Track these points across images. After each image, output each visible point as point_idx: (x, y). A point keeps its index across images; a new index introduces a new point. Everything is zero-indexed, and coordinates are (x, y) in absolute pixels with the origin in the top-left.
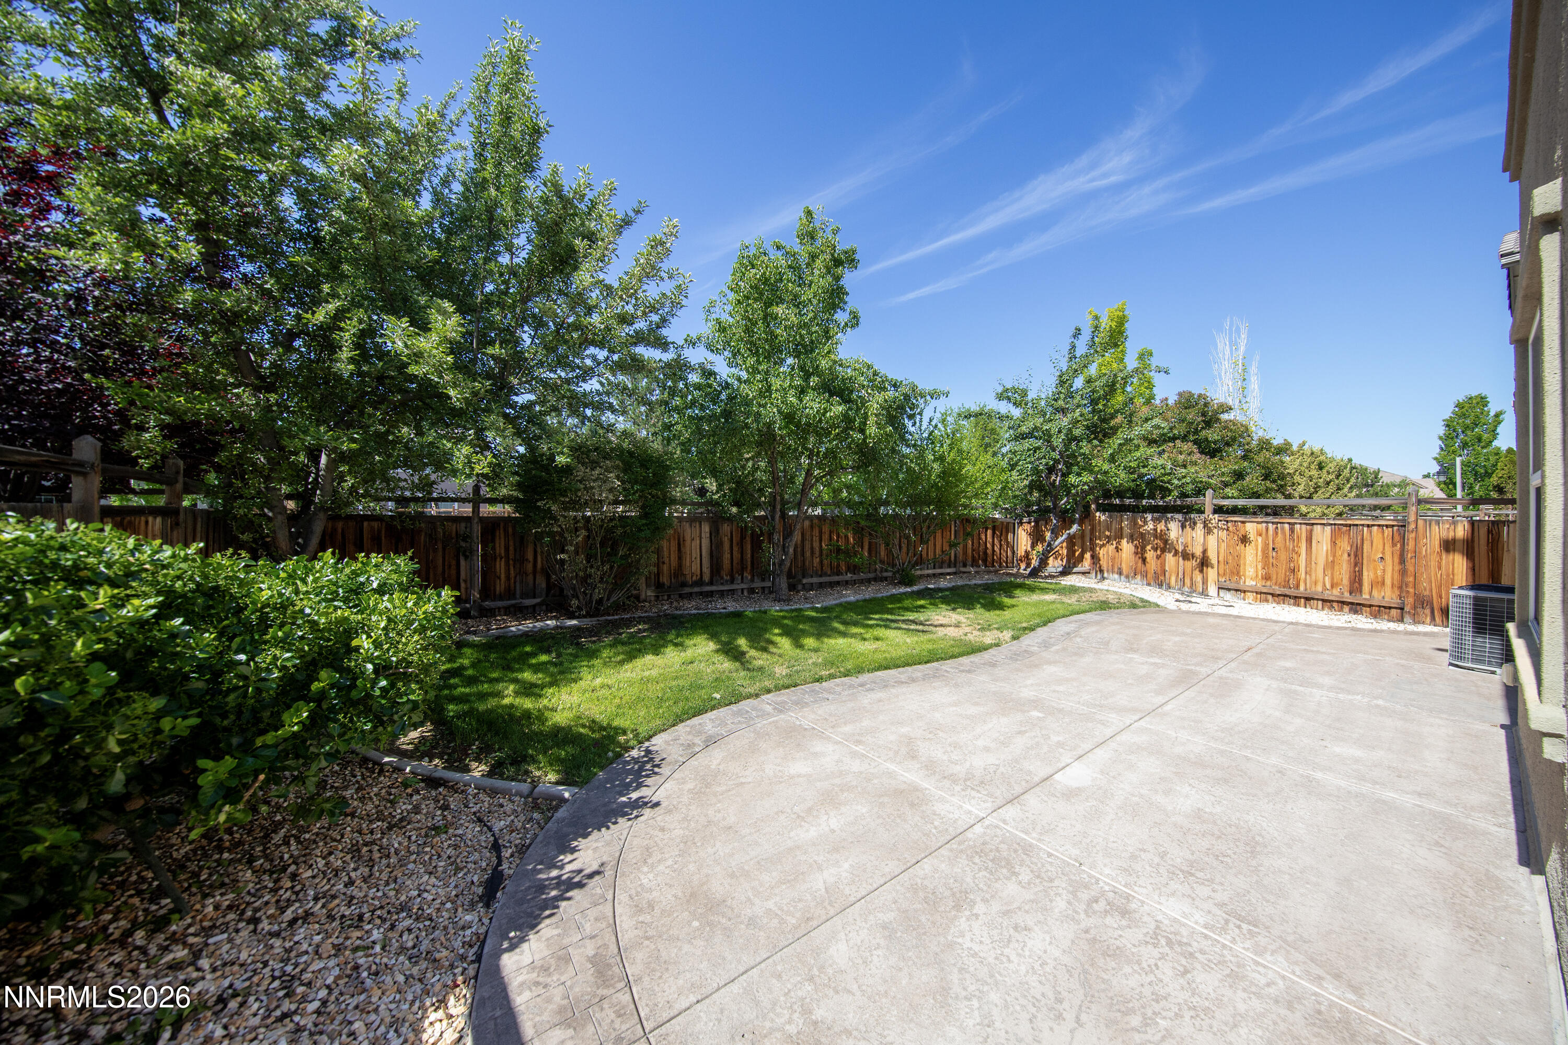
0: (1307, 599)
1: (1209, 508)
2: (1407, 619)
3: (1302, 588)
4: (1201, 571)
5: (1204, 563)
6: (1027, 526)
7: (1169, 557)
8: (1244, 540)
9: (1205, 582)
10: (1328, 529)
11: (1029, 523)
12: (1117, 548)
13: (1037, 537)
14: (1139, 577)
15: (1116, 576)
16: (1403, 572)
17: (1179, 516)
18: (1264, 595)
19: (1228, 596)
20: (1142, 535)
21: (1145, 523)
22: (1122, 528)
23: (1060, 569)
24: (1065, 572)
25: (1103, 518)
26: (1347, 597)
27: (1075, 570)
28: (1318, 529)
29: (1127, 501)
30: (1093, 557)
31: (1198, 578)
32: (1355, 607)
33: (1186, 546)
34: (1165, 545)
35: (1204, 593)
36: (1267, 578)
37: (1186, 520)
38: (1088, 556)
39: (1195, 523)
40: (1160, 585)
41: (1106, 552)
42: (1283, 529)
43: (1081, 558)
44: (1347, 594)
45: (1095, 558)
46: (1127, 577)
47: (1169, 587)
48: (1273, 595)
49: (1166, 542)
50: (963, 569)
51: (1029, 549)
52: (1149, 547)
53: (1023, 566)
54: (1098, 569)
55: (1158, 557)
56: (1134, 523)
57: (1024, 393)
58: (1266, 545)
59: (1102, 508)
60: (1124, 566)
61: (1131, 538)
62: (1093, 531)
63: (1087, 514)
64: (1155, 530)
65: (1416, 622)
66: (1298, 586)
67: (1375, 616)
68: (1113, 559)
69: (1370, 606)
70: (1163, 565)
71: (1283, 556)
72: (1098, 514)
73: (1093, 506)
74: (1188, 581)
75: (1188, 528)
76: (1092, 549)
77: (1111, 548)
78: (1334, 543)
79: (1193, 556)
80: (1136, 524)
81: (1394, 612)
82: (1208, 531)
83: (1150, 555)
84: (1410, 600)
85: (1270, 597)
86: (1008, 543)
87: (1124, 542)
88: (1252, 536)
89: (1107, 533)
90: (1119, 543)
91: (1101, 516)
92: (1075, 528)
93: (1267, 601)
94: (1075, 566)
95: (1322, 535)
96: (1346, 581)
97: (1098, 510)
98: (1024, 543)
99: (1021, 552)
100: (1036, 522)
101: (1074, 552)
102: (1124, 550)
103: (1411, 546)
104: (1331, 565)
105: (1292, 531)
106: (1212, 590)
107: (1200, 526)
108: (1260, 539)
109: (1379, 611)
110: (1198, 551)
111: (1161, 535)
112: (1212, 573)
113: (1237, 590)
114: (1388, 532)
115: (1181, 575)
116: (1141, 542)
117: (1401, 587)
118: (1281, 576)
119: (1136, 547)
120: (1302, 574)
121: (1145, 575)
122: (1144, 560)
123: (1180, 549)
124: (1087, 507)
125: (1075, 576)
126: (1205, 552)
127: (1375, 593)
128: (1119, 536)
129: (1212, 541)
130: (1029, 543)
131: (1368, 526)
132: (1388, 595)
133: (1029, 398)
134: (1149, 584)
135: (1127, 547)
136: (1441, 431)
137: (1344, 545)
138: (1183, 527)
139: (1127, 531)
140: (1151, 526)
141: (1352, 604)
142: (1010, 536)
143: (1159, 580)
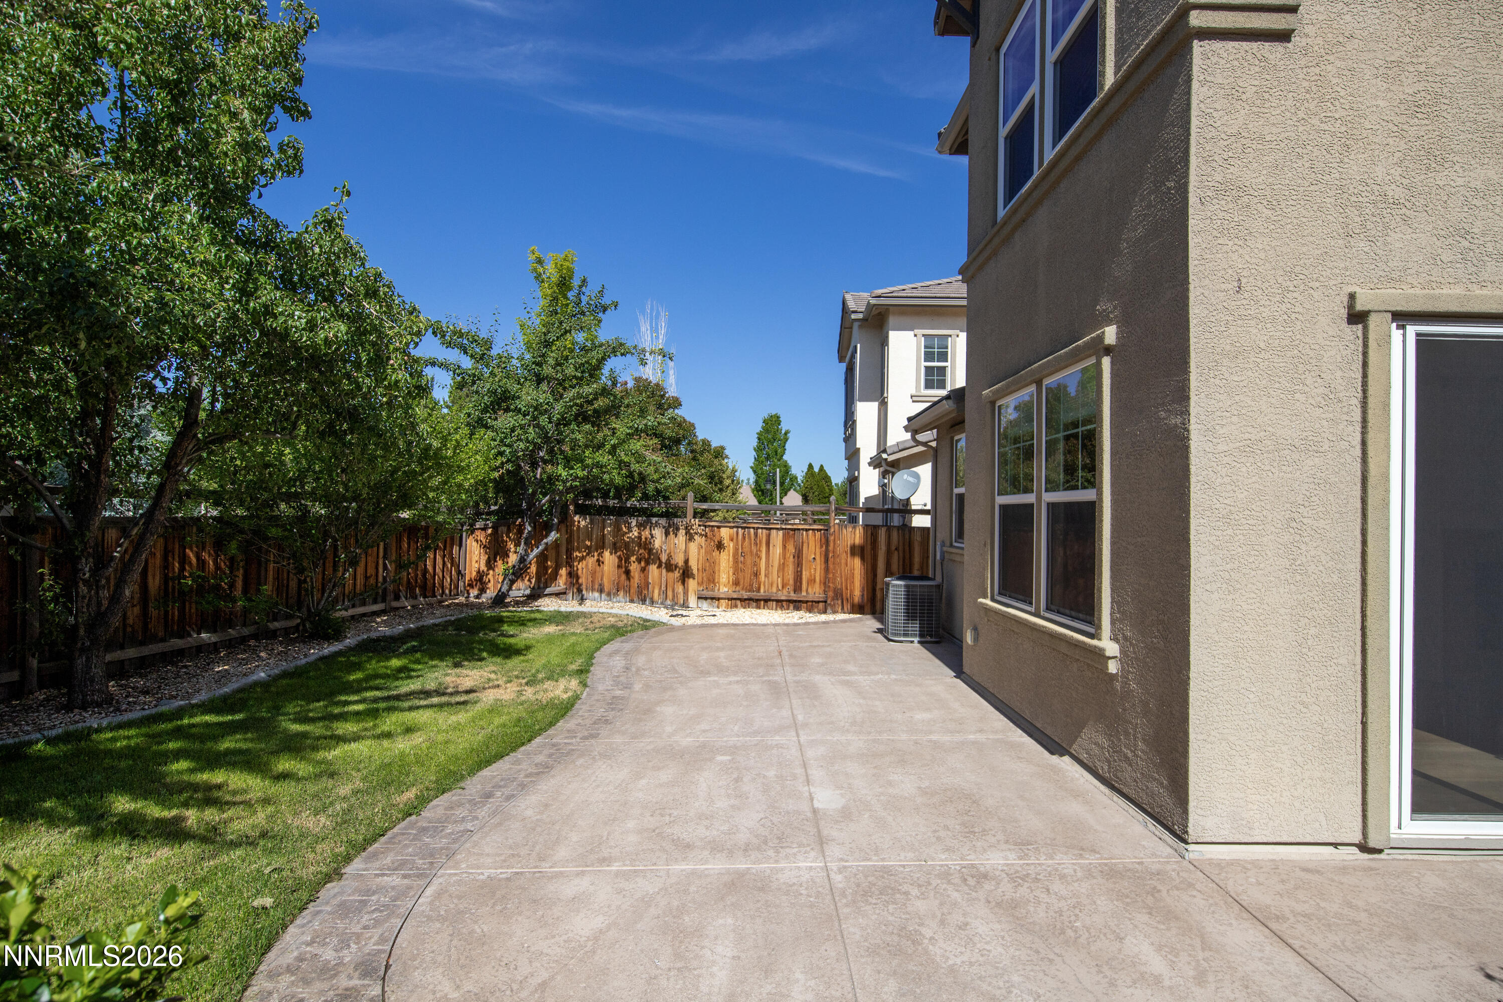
0: (766, 601)
1: (690, 513)
2: (829, 610)
3: (762, 590)
4: (683, 583)
5: (686, 574)
6: (481, 536)
7: (653, 569)
8: (720, 546)
9: (686, 593)
10: (781, 533)
11: (484, 529)
12: (598, 560)
13: (496, 551)
14: (621, 593)
15: (597, 594)
16: (827, 570)
17: (663, 521)
18: (736, 602)
19: (705, 605)
20: (627, 545)
21: (630, 529)
22: (604, 535)
23: (528, 592)
24: (535, 595)
25: (583, 523)
26: (793, 596)
27: (548, 591)
28: (774, 532)
29: (611, 503)
30: (570, 574)
31: (680, 589)
32: (797, 605)
33: (670, 557)
34: (650, 556)
35: (685, 605)
36: (736, 583)
37: (670, 526)
38: (563, 572)
39: (678, 529)
40: (643, 601)
41: (585, 567)
42: (749, 533)
43: (555, 576)
44: (792, 594)
45: (573, 576)
46: (609, 594)
47: (652, 602)
48: (741, 600)
49: (650, 551)
50: (395, 604)
51: (483, 568)
52: (633, 559)
53: (474, 592)
54: (576, 587)
55: (643, 570)
56: (617, 529)
57: (488, 344)
58: (736, 550)
59: (582, 510)
60: (605, 581)
61: (615, 548)
62: (569, 541)
63: (565, 518)
64: (640, 538)
65: (835, 612)
66: (759, 590)
67: (810, 610)
68: (594, 573)
69: (807, 602)
70: (647, 578)
71: (749, 561)
72: (576, 518)
73: (572, 508)
74: (670, 594)
75: (672, 536)
76: (569, 563)
77: (591, 561)
78: (784, 547)
79: (676, 567)
80: (620, 529)
81: (821, 605)
82: (690, 538)
83: (634, 567)
84: (831, 594)
85: (738, 602)
86: (452, 559)
87: (607, 554)
88: (726, 542)
89: (588, 543)
90: (600, 555)
91: (580, 521)
92: (553, 536)
93: (736, 606)
94: (546, 587)
95: (777, 537)
96: (791, 582)
97: (576, 513)
98: (475, 558)
99: (471, 573)
100: (495, 528)
101: (546, 568)
102: (606, 562)
103: (831, 548)
104: (782, 567)
105: (756, 534)
106: (692, 601)
107: (682, 532)
108: (731, 545)
109: (811, 605)
110: (679, 560)
111: (645, 543)
112: (692, 584)
113: (712, 599)
114: (818, 534)
115: (663, 588)
116: (623, 550)
117: (825, 583)
118: (747, 580)
119: (620, 558)
120: (762, 577)
121: (628, 591)
122: (628, 573)
123: (664, 558)
124: (565, 507)
125: (546, 599)
126: (686, 561)
127: (810, 590)
128: (601, 546)
129: (693, 547)
130: (484, 558)
131: (807, 530)
132: (815, 592)
133: (494, 352)
134: (632, 601)
135: (610, 559)
136: (755, 443)
137: (791, 548)
138: (667, 534)
139: (610, 539)
140: (636, 534)
141: (795, 601)
142: (455, 549)
143: (642, 596)
